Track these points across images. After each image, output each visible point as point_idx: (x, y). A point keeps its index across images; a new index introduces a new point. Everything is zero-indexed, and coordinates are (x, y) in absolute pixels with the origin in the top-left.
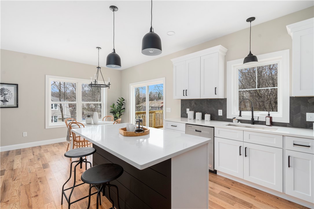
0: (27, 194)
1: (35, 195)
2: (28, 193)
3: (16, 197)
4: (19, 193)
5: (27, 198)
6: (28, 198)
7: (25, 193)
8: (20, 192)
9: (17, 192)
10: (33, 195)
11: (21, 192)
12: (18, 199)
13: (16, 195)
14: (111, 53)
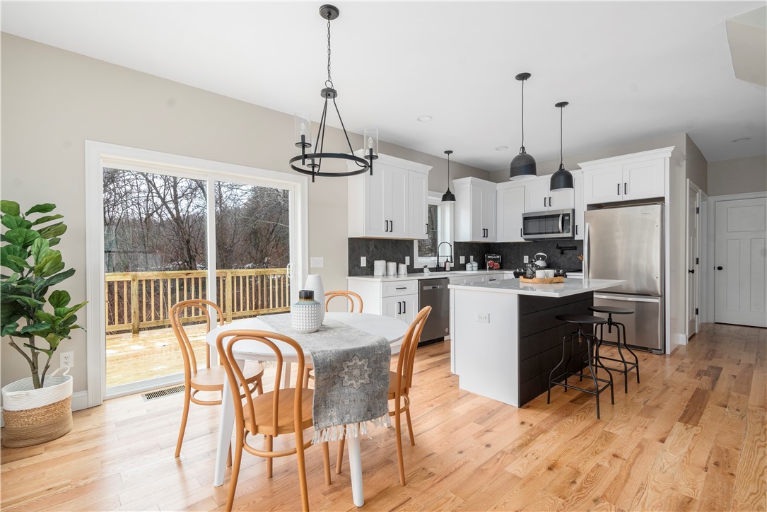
0: (629, 474)
1: (616, 459)
2: (624, 474)
3: (654, 483)
4: (641, 489)
5: (635, 465)
6: (633, 464)
7: (630, 480)
8: (639, 491)
9: (644, 496)
10: (619, 462)
11: (636, 490)
12: (652, 478)
13: (650, 491)
14: (518, 154)
